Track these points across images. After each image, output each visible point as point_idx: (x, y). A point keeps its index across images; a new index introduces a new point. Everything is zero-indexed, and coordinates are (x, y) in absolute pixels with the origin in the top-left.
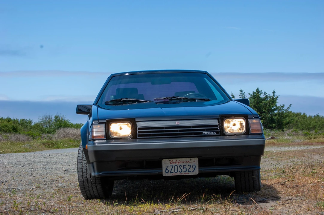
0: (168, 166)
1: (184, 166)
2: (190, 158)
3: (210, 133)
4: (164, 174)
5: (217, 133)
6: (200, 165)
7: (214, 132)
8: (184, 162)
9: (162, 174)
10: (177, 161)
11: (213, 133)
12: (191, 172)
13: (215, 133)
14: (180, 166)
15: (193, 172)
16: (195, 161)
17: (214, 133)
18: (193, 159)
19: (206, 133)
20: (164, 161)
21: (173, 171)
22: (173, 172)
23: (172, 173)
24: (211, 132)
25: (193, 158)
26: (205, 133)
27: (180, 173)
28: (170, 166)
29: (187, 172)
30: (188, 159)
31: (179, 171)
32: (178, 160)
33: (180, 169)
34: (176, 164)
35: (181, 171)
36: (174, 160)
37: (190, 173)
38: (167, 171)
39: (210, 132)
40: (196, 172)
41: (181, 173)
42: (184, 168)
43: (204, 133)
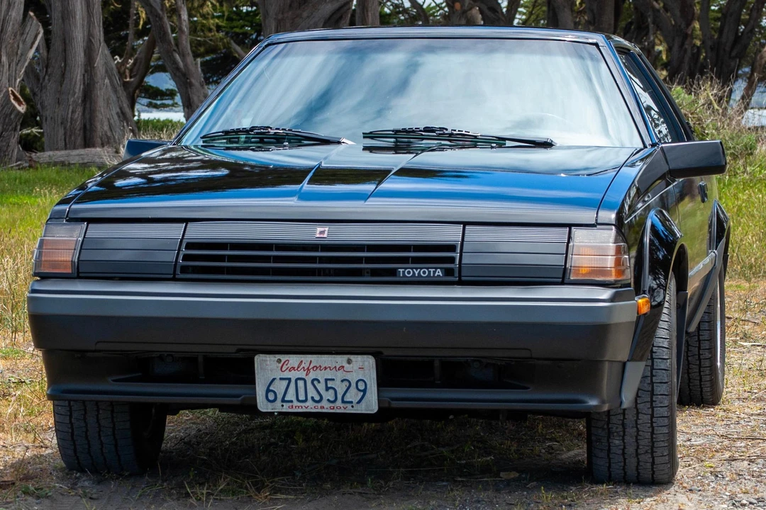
0: (274, 379)
1: (326, 380)
2: (346, 357)
3: (423, 272)
4: (263, 406)
5: (448, 272)
6: (382, 383)
7: (436, 268)
8: (326, 368)
9: (256, 406)
10: (303, 365)
11: (434, 272)
12: (352, 402)
13: (439, 273)
14: (315, 382)
15: (359, 402)
16: (363, 368)
17: (437, 274)
18: (358, 360)
19: (409, 273)
20: (259, 359)
21: (291, 395)
22: (291, 401)
23: (290, 404)
24: (428, 269)
25: (356, 356)
26: (406, 272)
27: (316, 404)
28: (281, 379)
29: (339, 403)
30: (341, 360)
31: (312, 398)
32: (307, 359)
33: (315, 392)
34: (302, 374)
35: (317, 398)
36: (294, 360)
37: (349, 406)
38: (271, 397)
39: (421, 269)
40: (371, 405)
41: (319, 405)
42: (327, 389)
43: (401, 270)
